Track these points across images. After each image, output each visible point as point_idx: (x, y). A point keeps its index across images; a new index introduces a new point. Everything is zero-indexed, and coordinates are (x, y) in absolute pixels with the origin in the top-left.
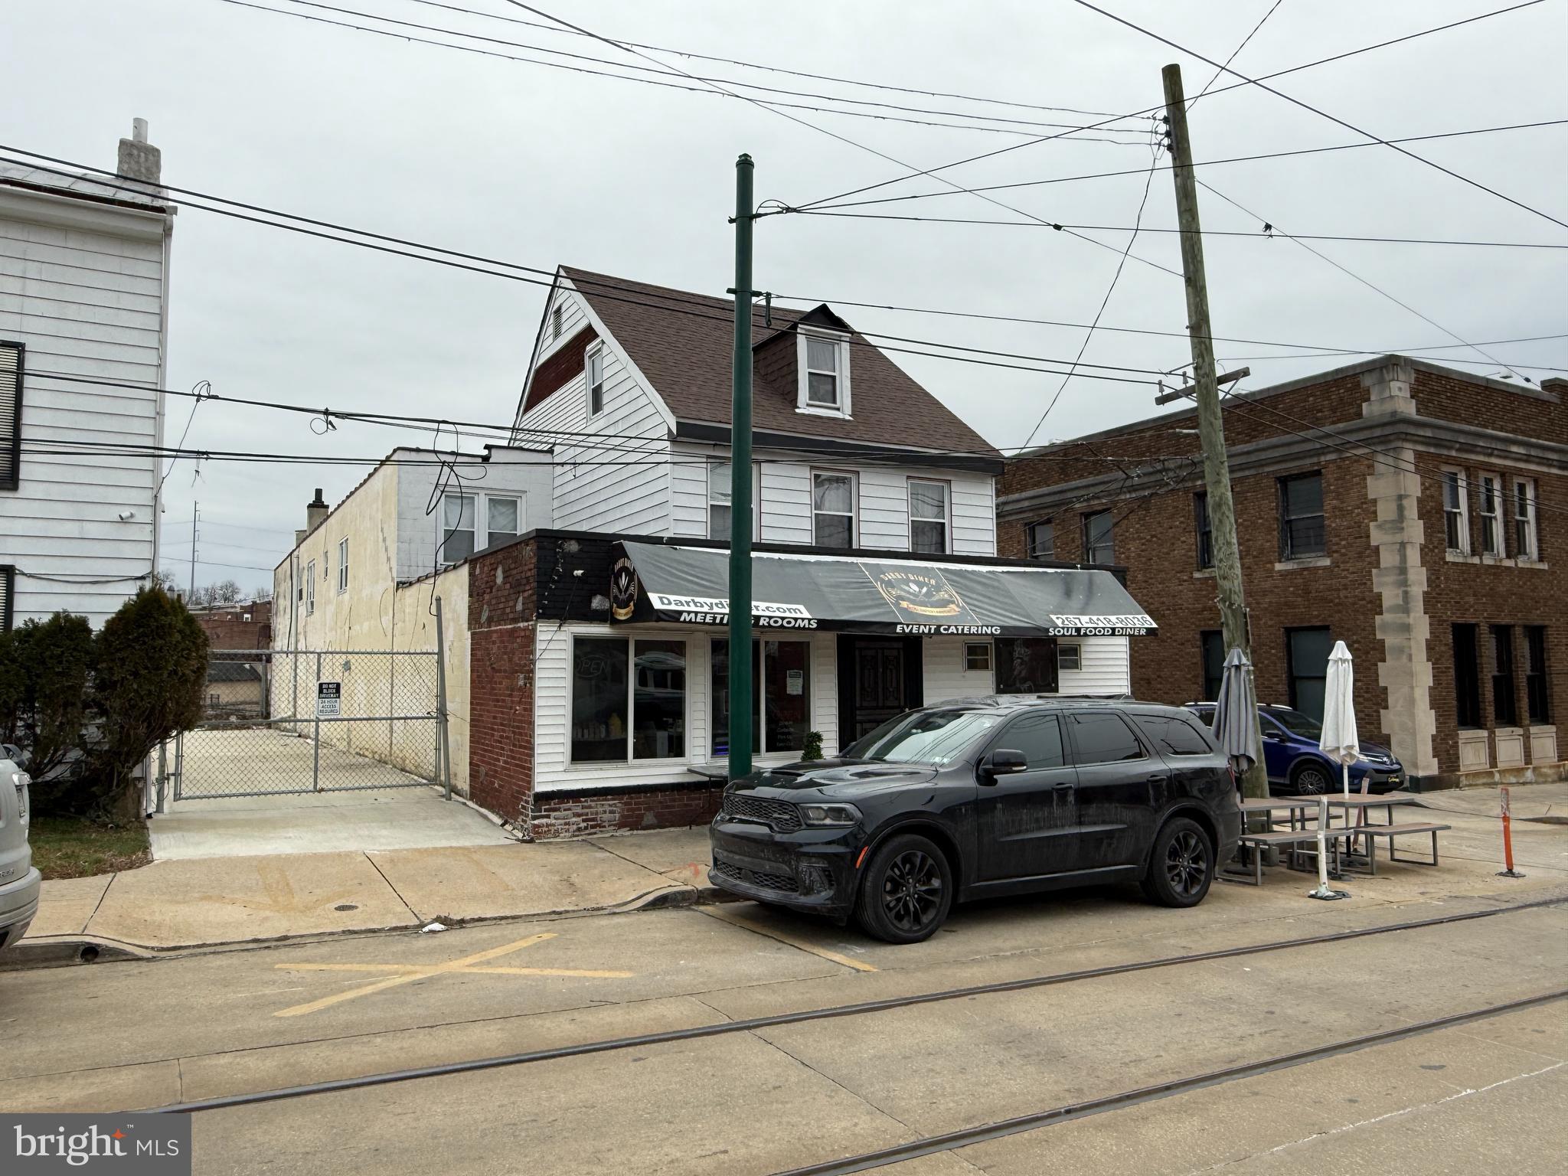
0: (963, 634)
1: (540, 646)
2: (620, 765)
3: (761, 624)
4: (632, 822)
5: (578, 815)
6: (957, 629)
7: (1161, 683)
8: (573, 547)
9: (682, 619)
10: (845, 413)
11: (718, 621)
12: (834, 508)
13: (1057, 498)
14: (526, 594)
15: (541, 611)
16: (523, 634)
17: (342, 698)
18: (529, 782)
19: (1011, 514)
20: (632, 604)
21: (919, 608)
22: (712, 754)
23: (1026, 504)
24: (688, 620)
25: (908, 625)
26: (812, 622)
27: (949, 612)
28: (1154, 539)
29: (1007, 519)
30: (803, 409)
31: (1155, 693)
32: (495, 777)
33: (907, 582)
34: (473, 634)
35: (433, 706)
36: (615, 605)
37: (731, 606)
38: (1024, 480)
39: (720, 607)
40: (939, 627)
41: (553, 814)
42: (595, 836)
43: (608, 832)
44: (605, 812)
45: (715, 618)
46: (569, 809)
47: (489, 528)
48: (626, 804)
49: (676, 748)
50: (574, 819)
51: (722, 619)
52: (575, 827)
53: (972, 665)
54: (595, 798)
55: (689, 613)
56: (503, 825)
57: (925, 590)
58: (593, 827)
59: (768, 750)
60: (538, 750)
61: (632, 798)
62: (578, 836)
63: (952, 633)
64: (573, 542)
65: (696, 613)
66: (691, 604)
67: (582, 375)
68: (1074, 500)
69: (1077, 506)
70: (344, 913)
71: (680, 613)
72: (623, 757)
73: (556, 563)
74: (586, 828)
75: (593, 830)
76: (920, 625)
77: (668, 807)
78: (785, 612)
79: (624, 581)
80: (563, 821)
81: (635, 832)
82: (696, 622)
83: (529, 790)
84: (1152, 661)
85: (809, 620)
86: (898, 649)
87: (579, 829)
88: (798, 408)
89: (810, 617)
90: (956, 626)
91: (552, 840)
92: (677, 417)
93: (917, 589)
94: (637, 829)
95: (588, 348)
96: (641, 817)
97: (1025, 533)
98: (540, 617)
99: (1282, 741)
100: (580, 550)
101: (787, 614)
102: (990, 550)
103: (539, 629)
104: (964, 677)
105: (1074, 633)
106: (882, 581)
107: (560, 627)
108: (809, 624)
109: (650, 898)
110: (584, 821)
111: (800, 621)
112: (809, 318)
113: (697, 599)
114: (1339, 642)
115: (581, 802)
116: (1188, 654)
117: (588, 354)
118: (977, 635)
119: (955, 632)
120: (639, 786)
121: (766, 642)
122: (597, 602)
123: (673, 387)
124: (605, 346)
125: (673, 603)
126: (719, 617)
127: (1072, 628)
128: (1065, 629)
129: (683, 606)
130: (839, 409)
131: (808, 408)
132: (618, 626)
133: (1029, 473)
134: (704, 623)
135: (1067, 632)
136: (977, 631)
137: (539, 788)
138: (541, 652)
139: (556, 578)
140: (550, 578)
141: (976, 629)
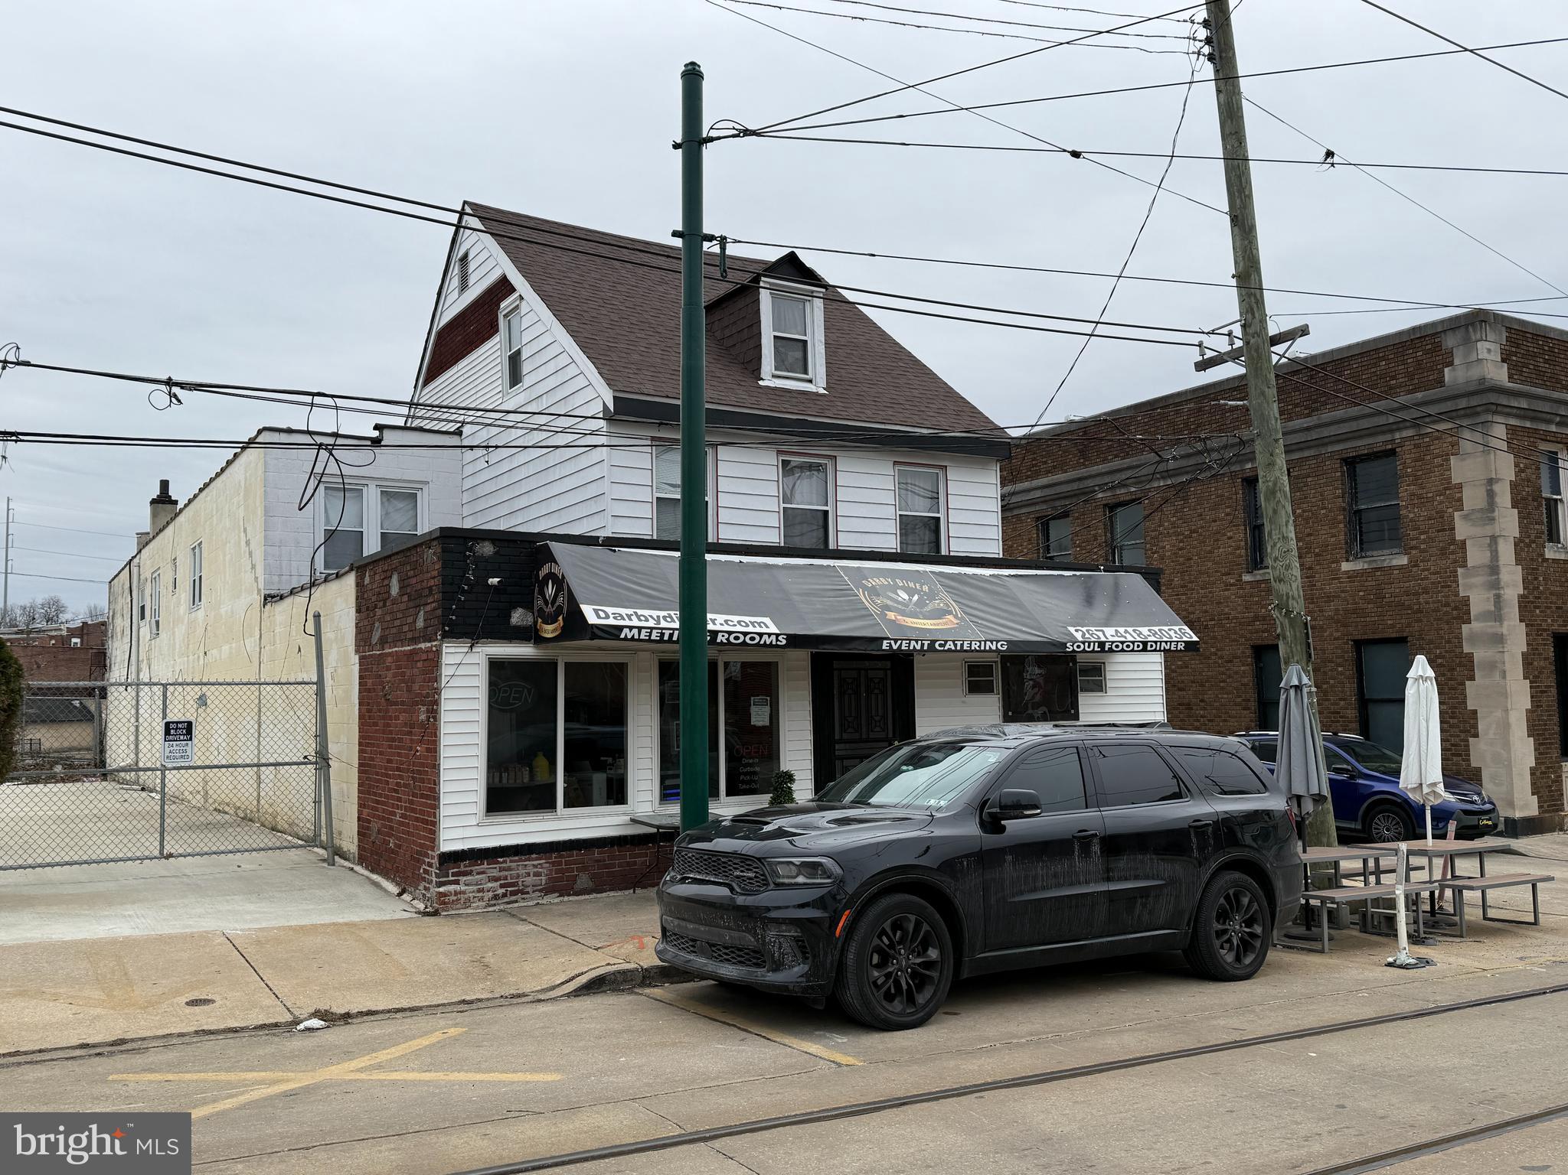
0: (962, 650)
1: (446, 672)
2: (548, 816)
3: (719, 641)
4: (561, 886)
5: (496, 879)
6: (955, 645)
7: (1205, 709)
8: (487, 549)
9: (622, 636)
10: (819, 385)
11: (666, 638)
12: (806, 500)
13: (1075, 486)
14: (428, 608)
15: (447, 628)
16: (424, 657)
17: (195, 741)
18: (433, 840)
19: (1018, 507)
20: (560, 618)
21: (907, 619)
22: (661, 800)
23: (1038, 494)
24: (629, 637)
25: (896, 641)
26: (780, 638)
27: (945, 624)
28: (1195, 535)
29: (1016, 512)
30: (768, 381)
31: (1198, 721)
32: (390, 835)
33: (895, 588)
34: (360, 658)
35: (311, 750)
36: (540, 620)
37: (682, 620)
38: (1036, 465)
39: (670, 620)
40: (933, 642)
41: (463, 879)
42: (516, 905)
43: (532, 899)
44: (529, 875)
45: (663, 634)
46: (483, 873)
47: (382, 528)
48: (553, 864)
49: (617, 794)
50: (490, 885)
51: (671, 635)
52: (491, 894)
53: (974, 688)
54: (517, 858)
55: (631, 628)
56: (400, 895)
57: (916, 597)
58: (513, 893)
59: (728, 794)
60: (444, 800)
61: (561, 857)
62: (495, 905)
63: (950, 650)
64: (487, 544)
65: (640, 629)
66: (634, 618)
67: (496, 339)
68: (1097, 488)
69: (1100, 495)
70: (197, 1009)
71: (620, 628)
72: (550, 805)
73: (466, 570)
74: (504, 895)
75: (513, 898)
76: (910, 640)
77: (607, 867)
78: (747, 626)
79: (550, 590)
80: (475, 888)
81: (566, 898)
82: (639, 640)
83: (433, 849)
84: (1193, 682)
85: (777, 635)
86: (885, 670)
87: (496, 897)
88: (762, 379)
89: (778, 632)
90: (954, 641)
91: (461, 911)
92: (614, 391)
93: (906, 597)
94: (569, 895)
95: (503, 305)
96: (574, 879)
97: (1038, 530)
98: (446, 636)
99: (1352, 777)
100: (496, 553)
101: (750, 629)
102: (995, 550)
103: (445, 650)
104: (963, 702)
105: (1096, 649)
106: (865, 588)
107: (471, 647)
108: (777, 640)
109: (583, 979)
110: (502, 886)
111: (765, 637)
112: (774, 269)
113: (640, 612)
114: (1418, 656)
115: (499, 863)
116: (1236, 673)
117: (504, 313)
118: (980, 651)
119: (953, 648)
120: (571, 841)
121: (725, 663)
122: (518, 617)
123: (609, 353)
124: (524, 303)
125: (611, 616)
126: (667, 633)
127: (1094, 642)
128: (1087, 644)
129: (624, 619)
130: (810, 381)
131: (774, 380)
132: (544, 645)
133: (1042, 456)
134: (650, 641)
135: (1089, 647)
136: (979, 647)
137: (445, 847)
138: (448, 678)
139: (466, 587)
140: (459, 588)
141: (978, 644)
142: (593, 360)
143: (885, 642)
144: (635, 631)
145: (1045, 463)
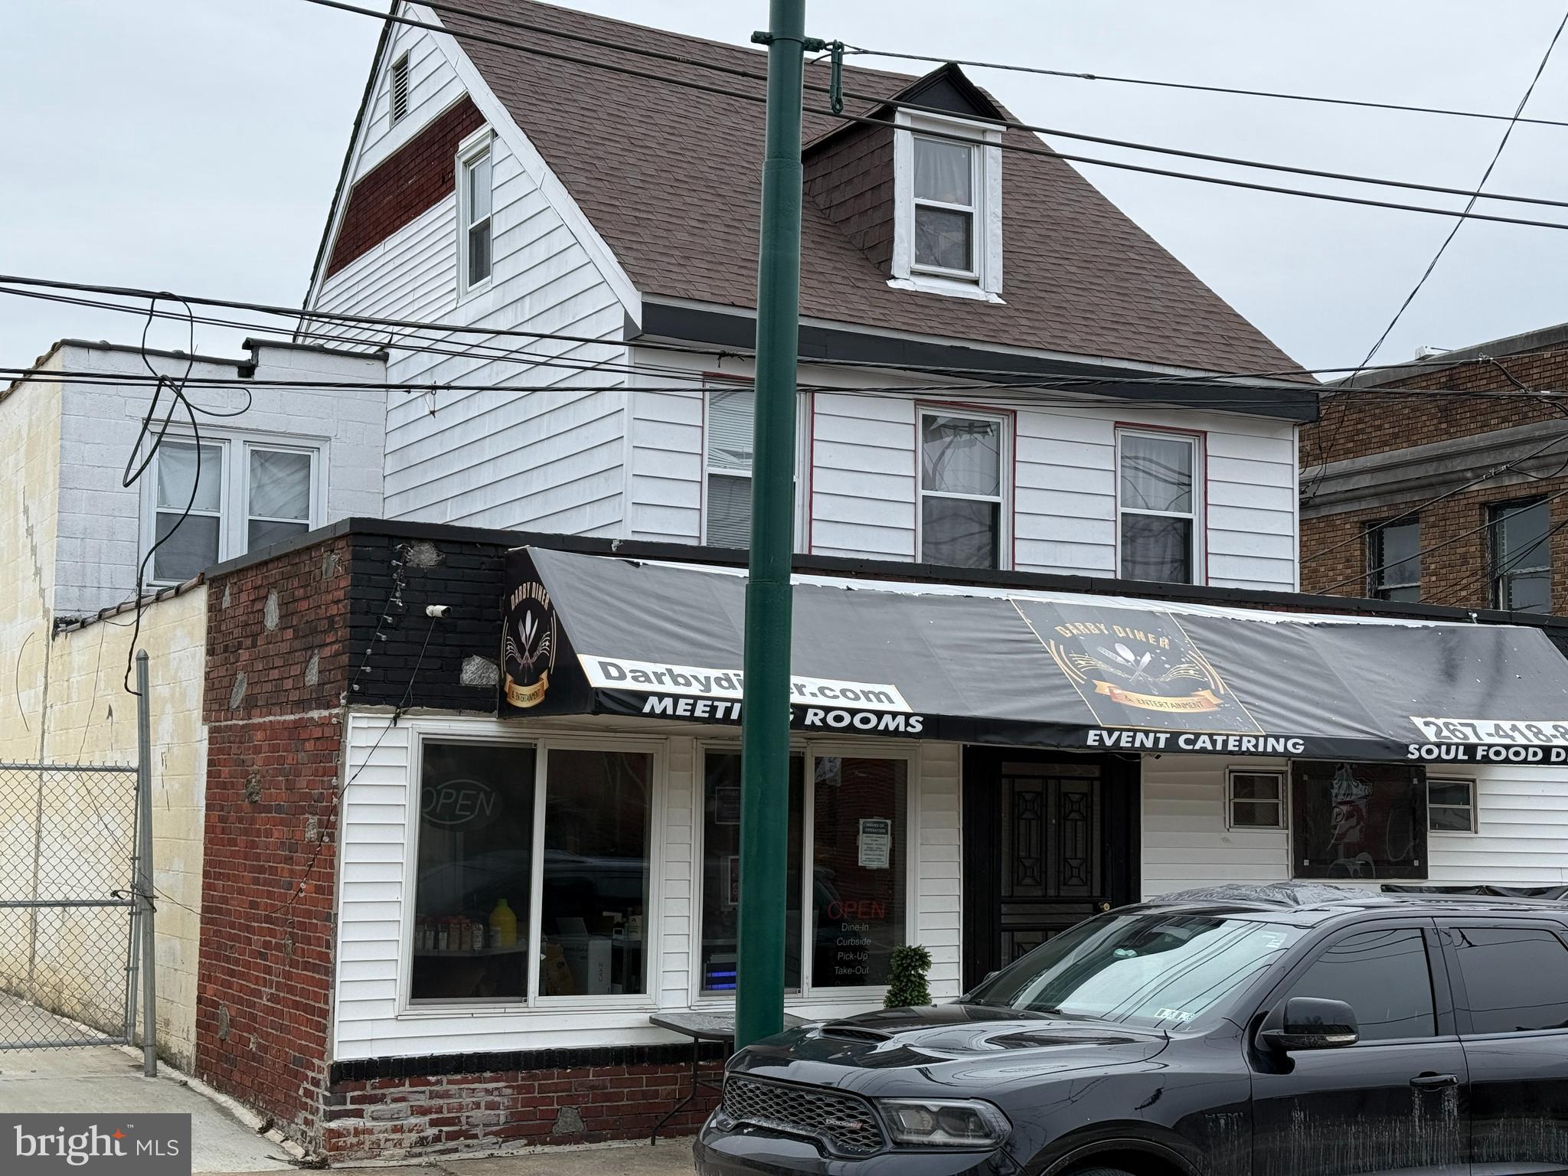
0: (1225, 751)
1: (352, 758)
2: (511, 1007)
3: (808, 722)
4: (531, 1128)
5: (422, 1111)
6: (1214, 742)
8: (426, 556)
9: (647, 709)
10: (990, 290)
11: (720, 714)
12: (962, 485)
13: (1431, 469)
14: (327, 652)
15: (356, 687)
16: (317, 733)
18: (322, 1042)
19: (1332, 503)
20: (544, 675)
21: (1132, 695)
22: (703, 988)
23: (1365, 481)
24: (658, 711)
25: (1110, 732)
26: (912, 721)
27: (1197, 705)
29: (1324, 512)
30: (902, 281)
32: (251, 1030)
33: (1110, 641)
34: (211, 731)
35: (124, 879)
36: (509, 678)
37: (749, 685)
38: (1363, 431)
39: (727, 686)
40: (1175, 736)
41: (369, 1108)
42: (455, 1156)
43: (483, 1147)
44: (478, 1106)
45: (714, 709)
46: (403, 1099)
47: (251, 513)
48: (519, 1089)
49: (628, 975)
50: (413, 1121)
51: (728, 711)
52: (414, 1136)
53: (1244, 817)
54: (459, 1077)
55: (661, 696)
56: (263, 1130)
57: (1147, 658)
58: (451, 1137)
59: (817, 982)
60: (342, 974)
61: (534, 1078)
62: (420, 1155)
63: (1203, 750)
64: (426, 547)
65: (676, 698)
66: (667, 679)
67: (449, 202)
68: (1469, 475)
69: (1476, 487)
71: (643, 696)
72: (516, 989)
73: (390, 590)
74: (437, 1139)
75: (451, 1144)
76: (1135, 731)
77: (607, 1097)
78: (857, 698)
79: (528, 628)
80: (389, 1124)
81: (538, 1149)
82: (675, 717)
83: (321, 1058)
85: (908, 716)
86: (1090, 779)
87: (422, 1142)
88: (894, 277)
89: (909, 710)
90: (1210, 736)
91: (364, 1163)
92: (645, 293)
93: (1130, 656)
94: (544, 1143)
95: (463, 145)
96: (552, 1117)
97: (1363, 543)
98: (354, 699)
100: (441, 564)
101: (861, 703)
102: (1286, 578)
103: (351, 723)
104: (1225, 840)
105: (1461, 756)
106: (1060, 639)
107: (395, 720)
108: (907, 724)
110: (433, 1123)
111: (887, 718)
112: (919, 92)
113: (677, 669)
115: (429, 1083)
117: (464, 159)
118: (1256, 754)
119: (1210, 747)
120: (549, 1053)
121: (817, 758)
122: (474, 671)
123: (638, 230)
124: (498, 143)
125: (629, 675)
126: (721, 707)
127: (1457, 745)
128: (1444, 748)
129: (650, 681)
130: (976, 282)
131: (913, 278)
132: (516, 720)
133: (1375, 417)
134: (692, 718)
135: (1448, 752)
136: (1256, 746)
137: (343, 1053)
138: (355, 771)
139: (390, 620)
140: (378, 620)
141: (1253, 741)
142: (611, 241)
143: (1092, 733)
144: (668, 702)
145: (1380, 428)
